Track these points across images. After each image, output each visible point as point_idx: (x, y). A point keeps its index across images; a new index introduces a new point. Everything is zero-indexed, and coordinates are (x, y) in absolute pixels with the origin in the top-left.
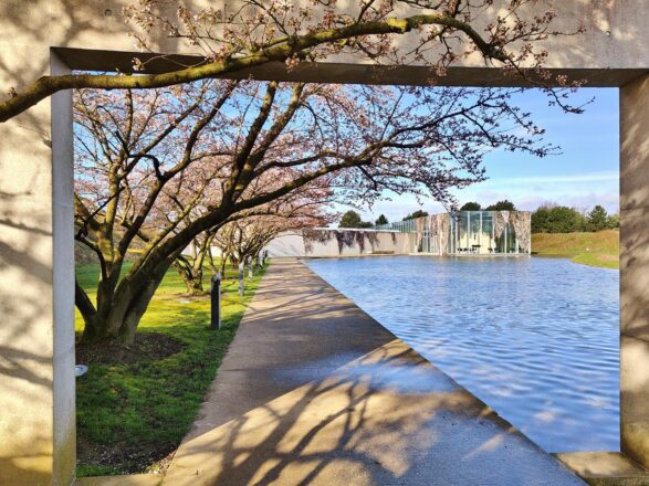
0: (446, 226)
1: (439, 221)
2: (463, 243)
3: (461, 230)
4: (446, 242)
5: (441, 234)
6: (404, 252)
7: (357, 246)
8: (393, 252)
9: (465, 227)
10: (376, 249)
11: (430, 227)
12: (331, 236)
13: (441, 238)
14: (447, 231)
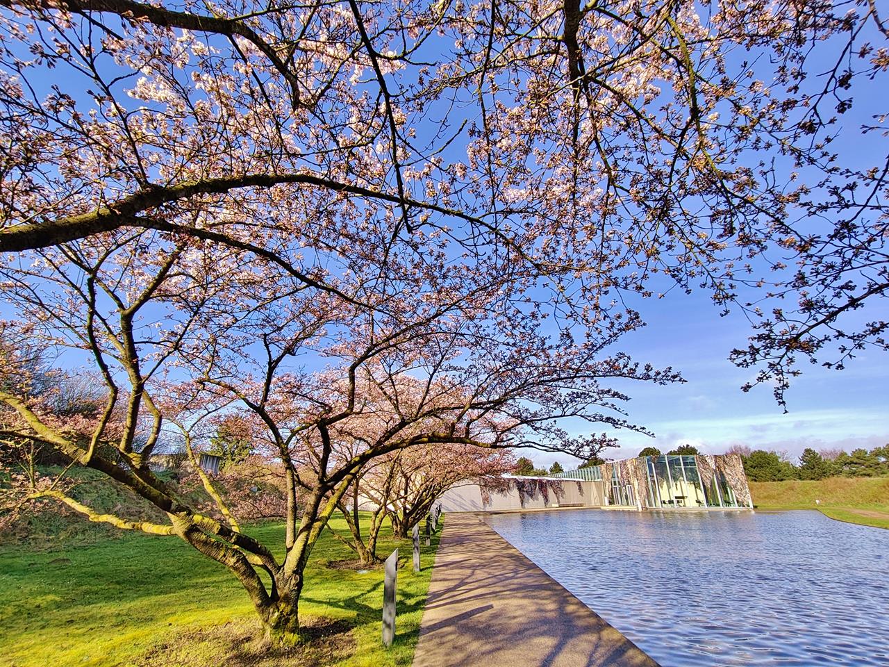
0: (640, 473)
1: (630, 467)
4: (645, 493)
5: (636, 483)
6: (593, 505)
7: (541, 497)
8: (581, 505)
9: (664, 474)
10: (562, 502)
11: (619, 475)
12: (511, 485)
13: (636, 487)
14: (643, 479)
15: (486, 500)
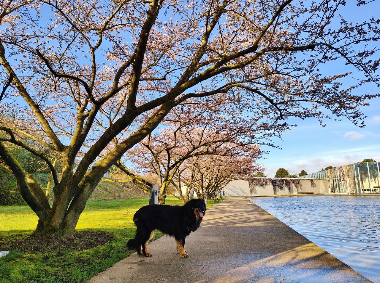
0: (350, 173)
1: (345, 171)
2: (366, 185)
3: (363, 176)
4: (353, 185)
5: (348, 179)
6: (321, 193)
7: (286, 189)
8: (312, 193)
9: (366, 174)
10: (300, 191)
11: (338, 175)
12: (268, 183)
13: (348, 182)
14: (352, 177)
15: (252, 191)
